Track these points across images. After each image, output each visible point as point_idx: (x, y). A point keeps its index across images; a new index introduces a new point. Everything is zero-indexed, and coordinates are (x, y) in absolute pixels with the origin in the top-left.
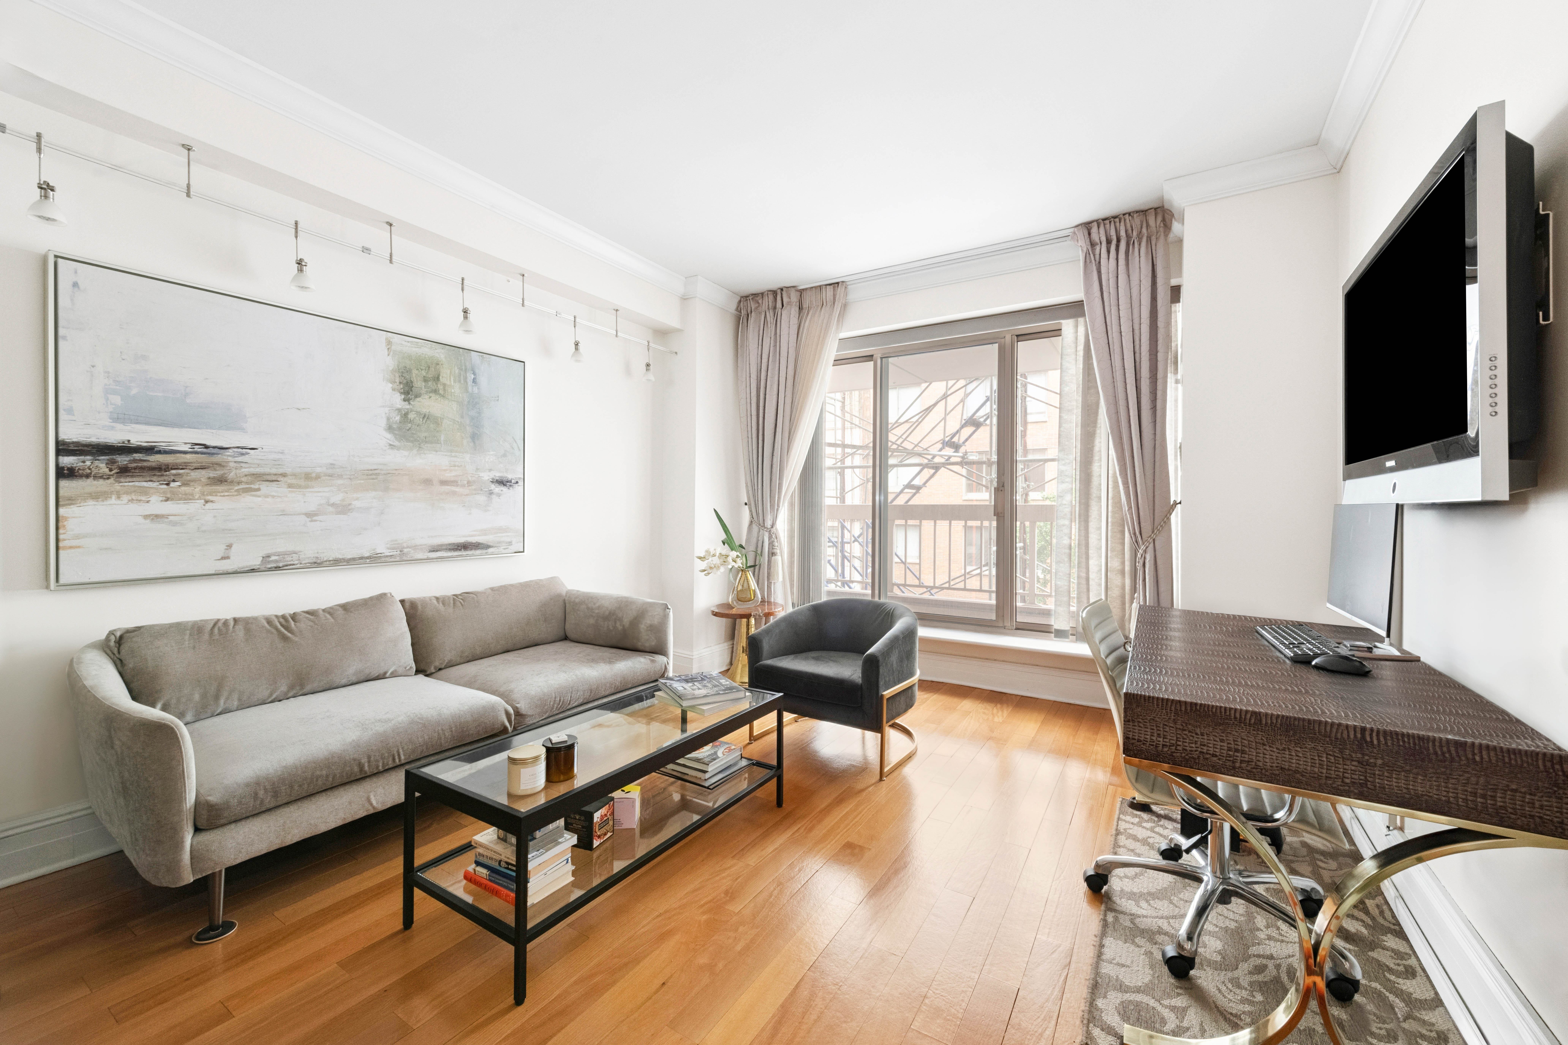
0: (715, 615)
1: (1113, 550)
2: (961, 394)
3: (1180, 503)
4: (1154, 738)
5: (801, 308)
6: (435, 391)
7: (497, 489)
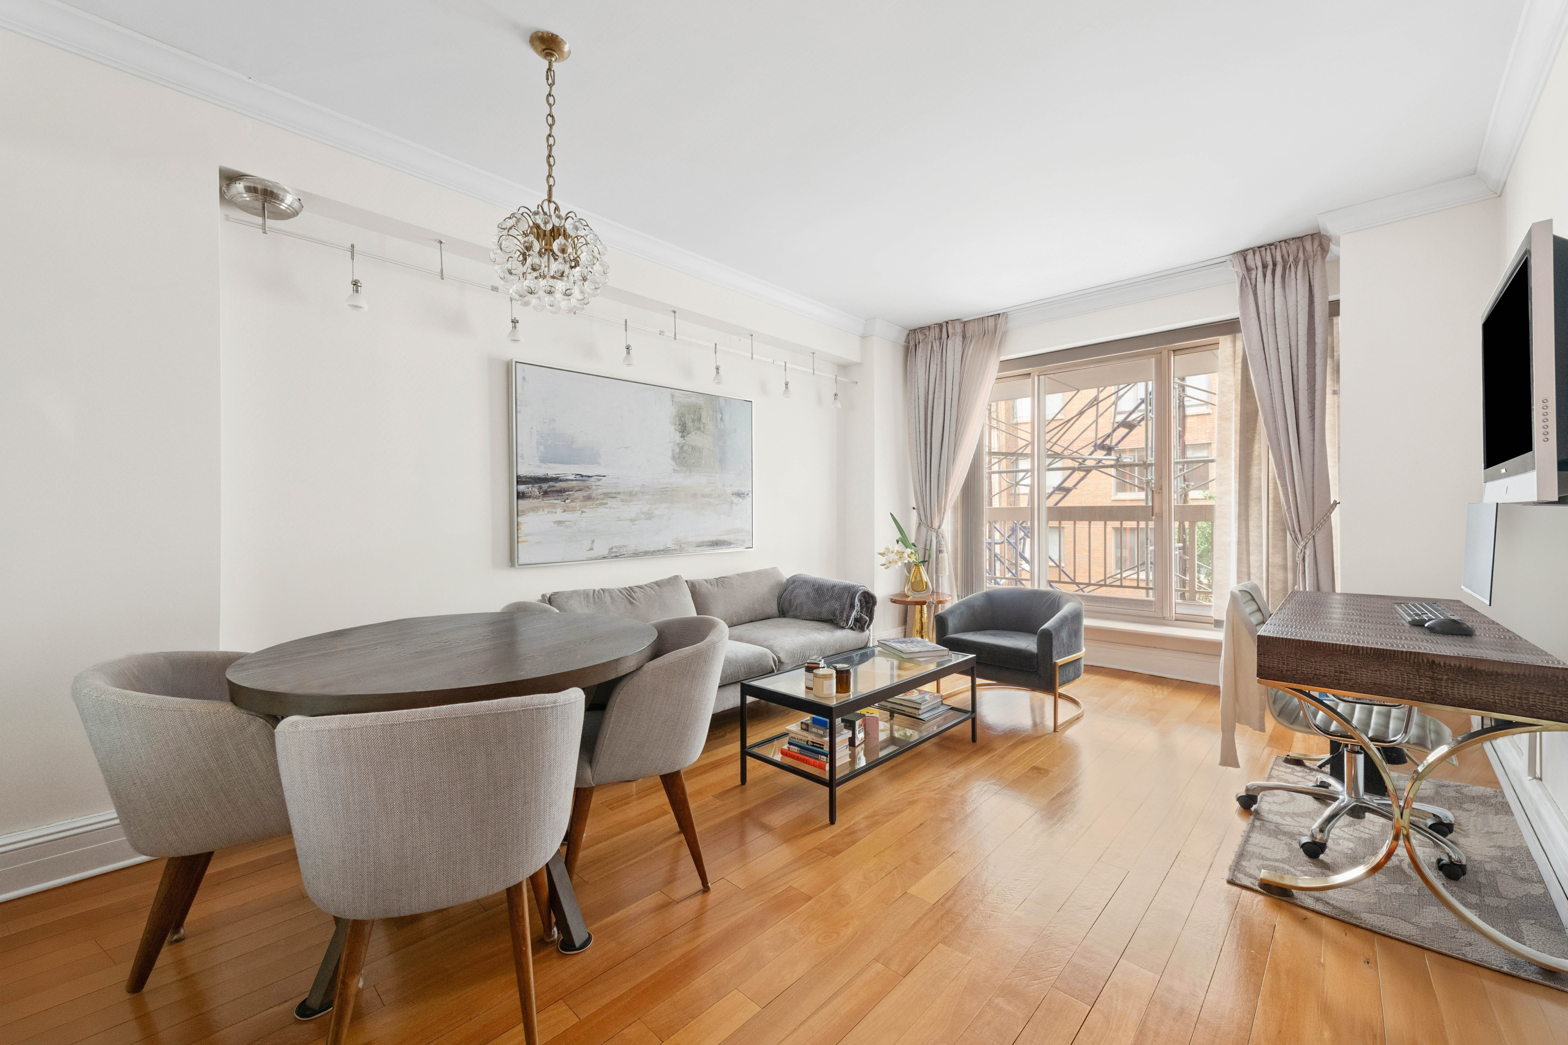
0: (893, 602)
1: (1274, 547)
2: (1113, 398)
3: (1339, 503)
4: (1280, 665)
5: (964, 337)
6: (699, 429)
7: (735, 499)
